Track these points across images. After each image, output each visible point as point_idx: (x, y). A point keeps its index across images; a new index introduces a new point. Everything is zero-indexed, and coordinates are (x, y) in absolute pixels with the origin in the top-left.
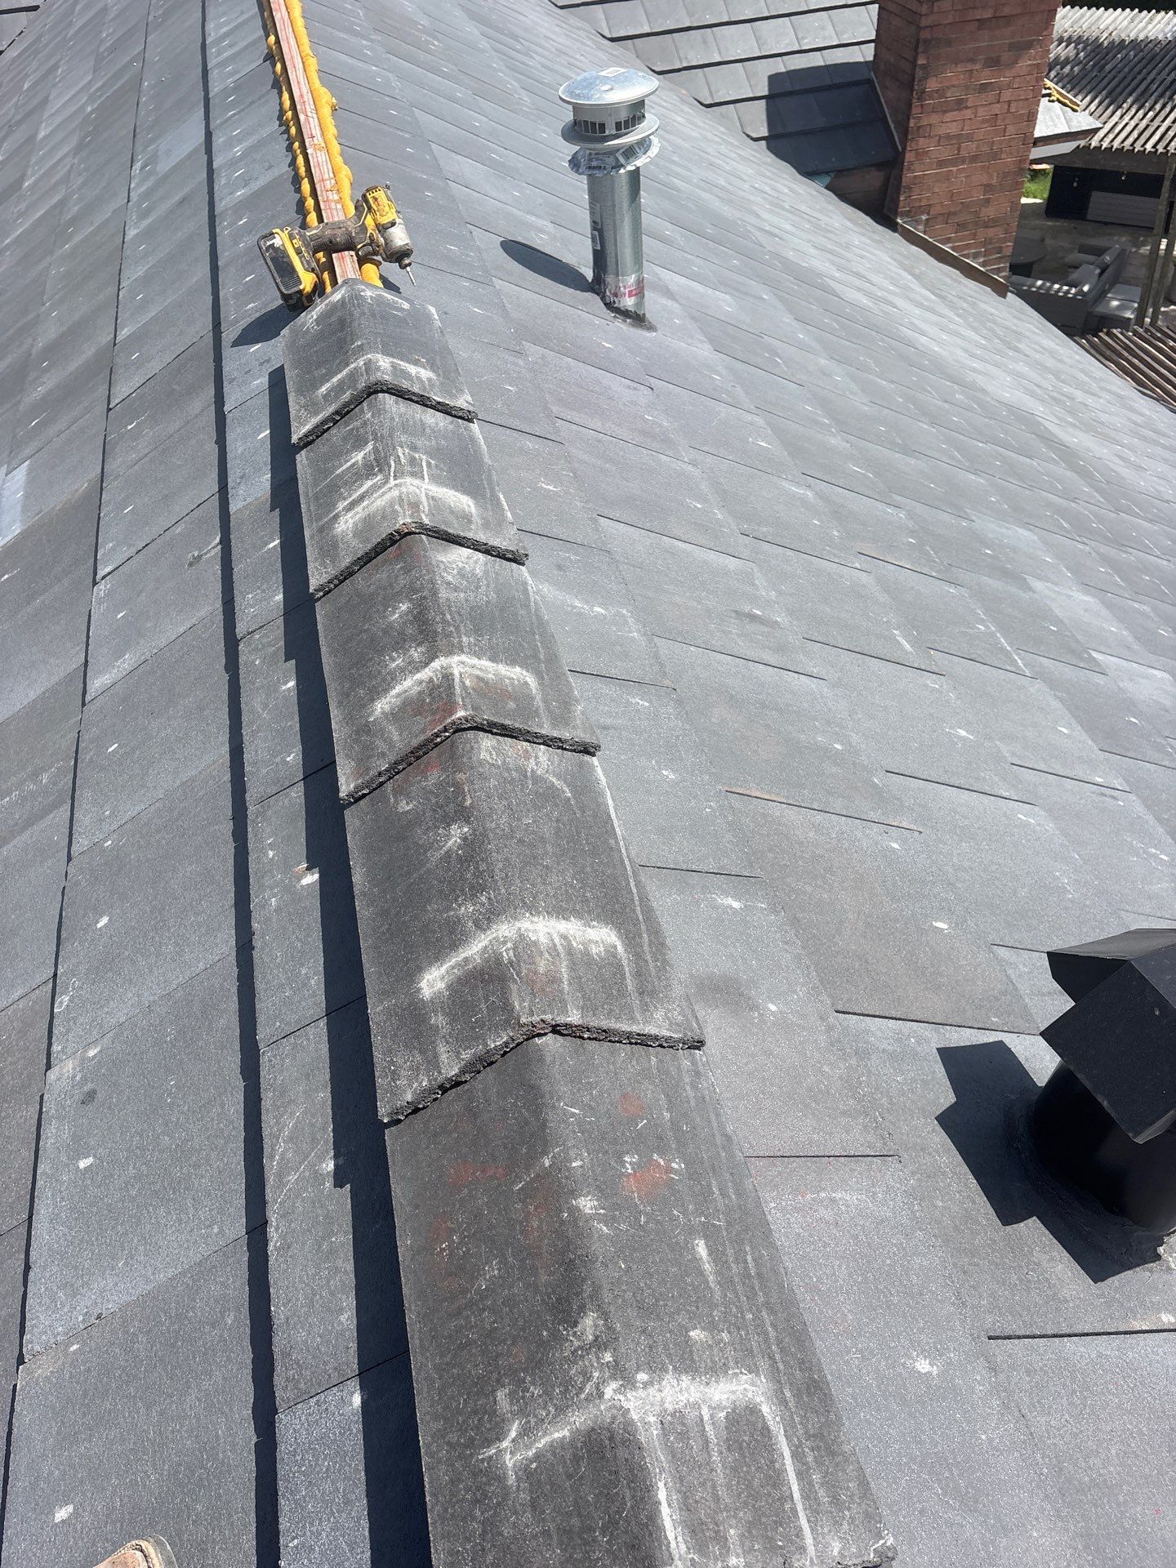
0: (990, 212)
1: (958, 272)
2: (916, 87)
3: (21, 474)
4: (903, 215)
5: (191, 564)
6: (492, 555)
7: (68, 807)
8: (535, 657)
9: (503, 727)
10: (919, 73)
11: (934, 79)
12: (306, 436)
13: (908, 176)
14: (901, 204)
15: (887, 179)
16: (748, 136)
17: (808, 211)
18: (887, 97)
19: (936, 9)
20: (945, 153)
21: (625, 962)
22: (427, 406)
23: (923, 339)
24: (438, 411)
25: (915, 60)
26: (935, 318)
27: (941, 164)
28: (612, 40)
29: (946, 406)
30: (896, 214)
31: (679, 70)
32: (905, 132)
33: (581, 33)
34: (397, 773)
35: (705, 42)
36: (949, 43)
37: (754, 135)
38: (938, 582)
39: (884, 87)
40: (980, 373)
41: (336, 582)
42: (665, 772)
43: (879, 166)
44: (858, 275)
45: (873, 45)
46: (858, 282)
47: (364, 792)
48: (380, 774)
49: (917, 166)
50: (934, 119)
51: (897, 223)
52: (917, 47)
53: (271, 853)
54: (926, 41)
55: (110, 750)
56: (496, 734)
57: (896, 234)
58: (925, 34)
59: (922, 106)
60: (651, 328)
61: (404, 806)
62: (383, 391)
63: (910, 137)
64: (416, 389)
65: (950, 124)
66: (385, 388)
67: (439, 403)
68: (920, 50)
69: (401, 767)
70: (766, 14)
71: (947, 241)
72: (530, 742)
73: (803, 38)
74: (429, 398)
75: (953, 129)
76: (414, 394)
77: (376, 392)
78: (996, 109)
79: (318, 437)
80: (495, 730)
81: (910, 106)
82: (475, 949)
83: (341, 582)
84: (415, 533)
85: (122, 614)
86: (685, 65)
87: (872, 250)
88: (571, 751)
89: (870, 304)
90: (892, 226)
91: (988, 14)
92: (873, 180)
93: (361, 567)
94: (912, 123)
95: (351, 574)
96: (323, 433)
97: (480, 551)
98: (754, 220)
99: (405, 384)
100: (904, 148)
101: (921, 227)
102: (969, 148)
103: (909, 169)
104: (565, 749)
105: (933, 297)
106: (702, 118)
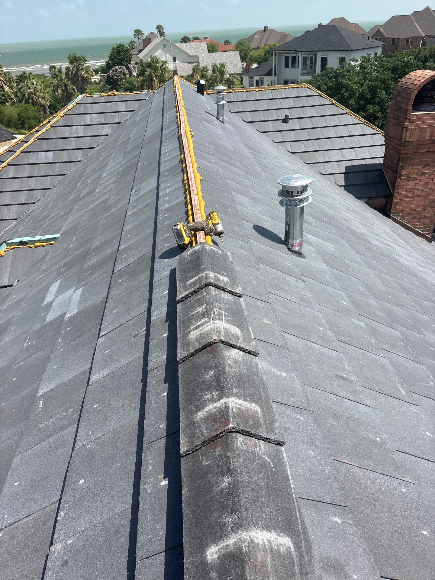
0: (425, 214)
1: (413, 233)
2: (398, 173)
3: (80, 291)
4: (392, 213)
5: (134, 336)
6: (246, 352)
7: (76, 425)
8: (261, 399)
9: (248, 432)
10: (400, 168)
11: (405, 170)
12: (182, 298)
13: (394, 201)
14: (392, 210)
15: (387, 201)
16: (338, 185)
17: (359, 211)
18: (388, 175)
19: (406, 148)
20: (409, 194)
21: (294, 557)
22: (225, 291)
23: (402, 259)
24: (229, 293)
25: (398, 164)
26: (406, 251)
27: (407, 197)
28: (292, 153)
29: (412, 287)
30: (390, 213)
31: (315, 163)
32: (394, 187)
33: (282, 151)
34: (204, 446)
35: (324, 155)
36: (411, 159)
37: (340, 185)
38: (413, 362)
39: (387, 172)
40: (424, 273)
41: (187, 358)
42: (310, 452)
43: (384, 197)
44: (377, 235)
45: (383, 158)
46: (377, 237)
47: (190, 452)
48: (197, 446)
49: (398, 197)
50: (405, 183)
51: (391, 216)
52: (399, 160)
53: (150, 468)
54: (402, 158)
55: (95, 406)
56: (244, 435)
57: (390, 219)
58: (401, 156)
59: (400, 179)
60: (304, 257)
61: (206, 463)
62: (210, 286)
63: (396, 188)
64: (222, 286)
65: (411, 185)
66: (211, 285)
67: (230, 291)
68: (400, 161)
69: (205, 444)
70: (346, 147)
71: (409, 223)
72: (257, 439)
73: (358, 155)
74: (226, 289)
75: (412, 186)
76: (221, 287)
77: (208, 286)
78: (428, 181)
79: (186, 299)
80: (244, 433)
81: (396, 178)
82: (231, 541)
83: (189, 358)
84: (218, 343)
85: (107, 352)
86: (317, 162)
87: (382, 225)
88: (274, 444)
89: (382, 246)
90: (389, 217)
91: (425, 150)
92: (382, 201)
93: (197, 353)
94: (396, 184)
95: (193, 355)
96: (188, 298)
97: (241, 351)
98: (340, 215)
99: (219, 284)
100: (394, 192)
101: (399, 218)
102: (417, 193)
103: (395, 199)
104: (271, 443)
105: (405, 243)
106: (322, 179)
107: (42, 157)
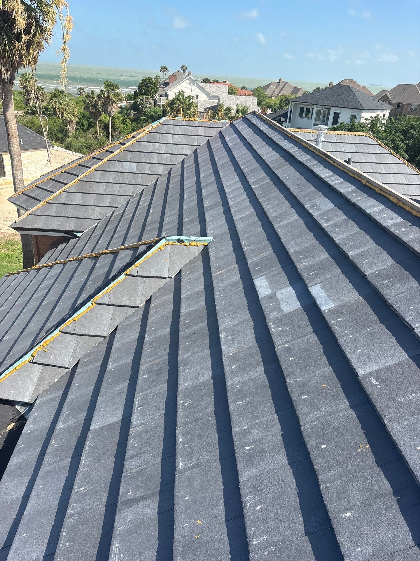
3: (317, 288)
107: (126, 167)
